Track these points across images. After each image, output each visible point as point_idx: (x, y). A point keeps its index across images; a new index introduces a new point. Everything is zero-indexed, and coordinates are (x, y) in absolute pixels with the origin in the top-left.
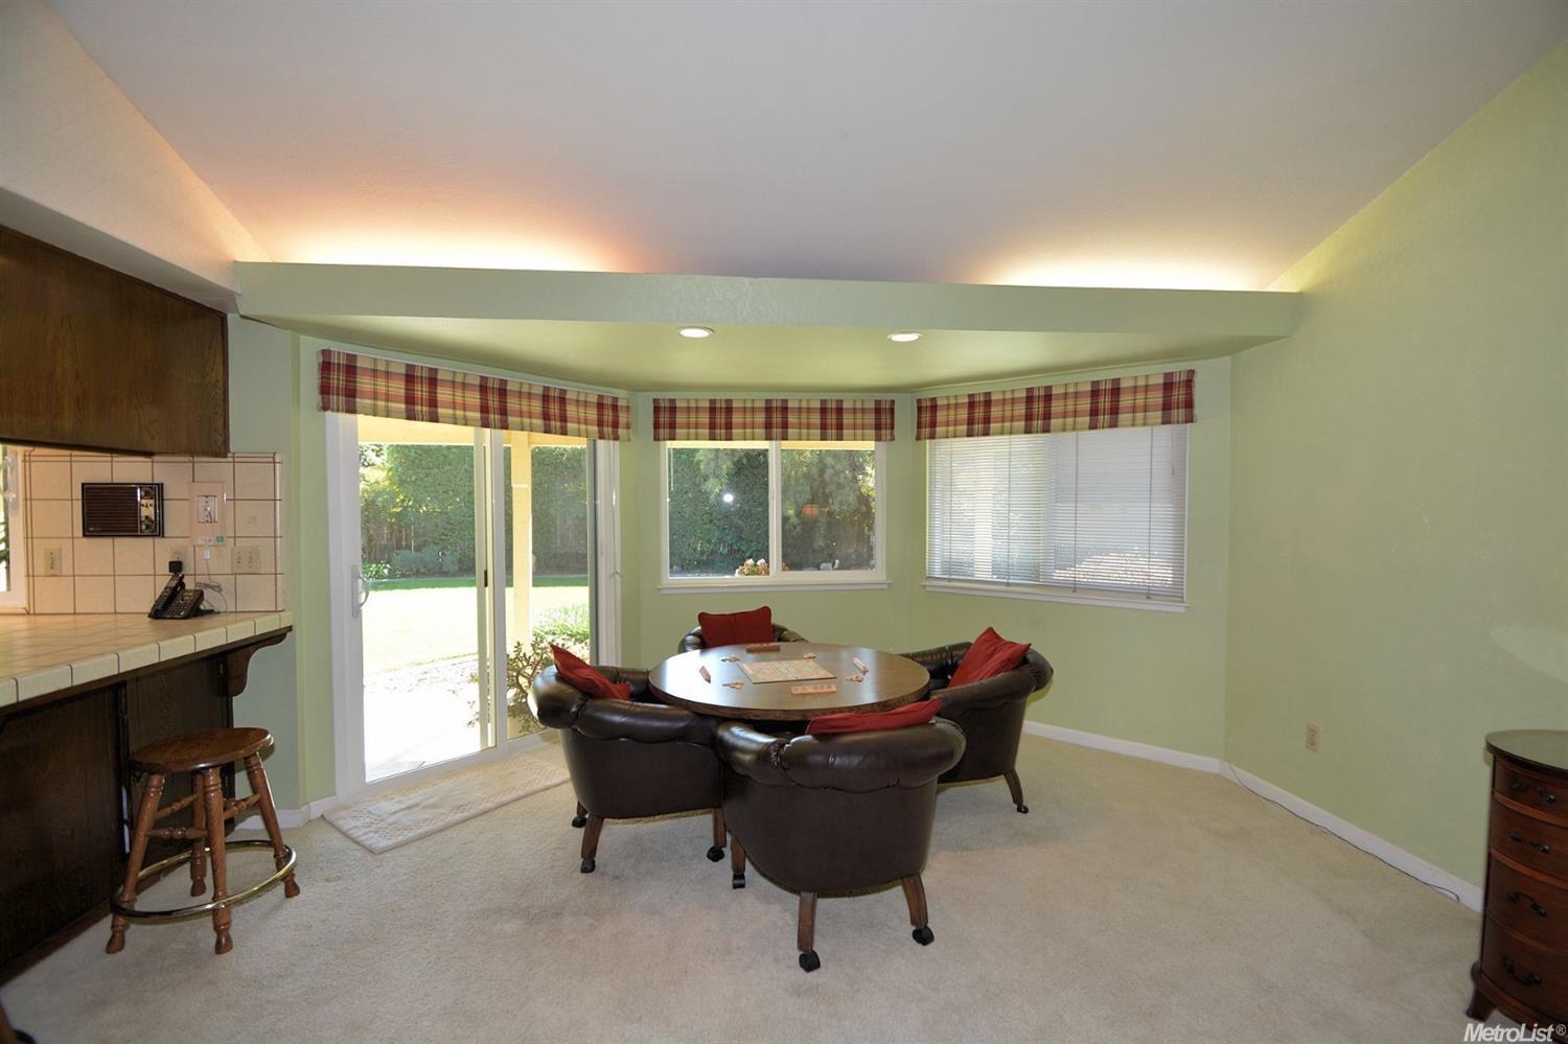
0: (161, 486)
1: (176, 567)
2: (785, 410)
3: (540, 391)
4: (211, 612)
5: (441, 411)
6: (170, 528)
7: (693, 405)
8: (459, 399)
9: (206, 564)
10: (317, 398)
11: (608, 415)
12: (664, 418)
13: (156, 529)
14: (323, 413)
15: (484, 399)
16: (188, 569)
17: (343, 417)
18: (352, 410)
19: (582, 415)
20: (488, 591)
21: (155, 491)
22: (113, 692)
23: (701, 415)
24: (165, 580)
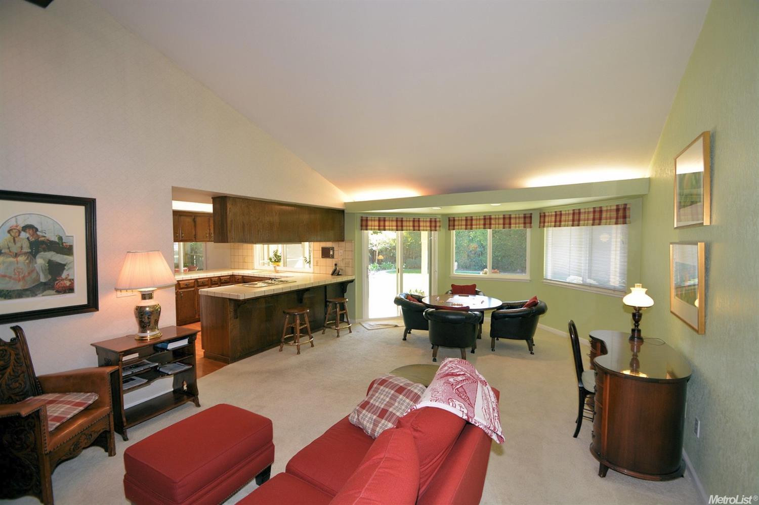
0: (333, 248)
1: (336, 265)
2: (490, 219)
3: (412, 219)
4: (340, 275)
5: (386, 228)
6: (335, 257)
7: (460, 218)
8: (391, 224)
9: (341, 265)
10: (360, 227)
11: (433, 224)
12: (452, 223)
13: (333, 257)
14: (360, 231)
15: (397, 223)
16: (338, 265)
17: (365, 231)
18: (367, 230)
19: (425, 225)
20: (399, 274)
21: (333, 249)
22: (325, 287)
23: (463, 222)
24: (334, 268)
